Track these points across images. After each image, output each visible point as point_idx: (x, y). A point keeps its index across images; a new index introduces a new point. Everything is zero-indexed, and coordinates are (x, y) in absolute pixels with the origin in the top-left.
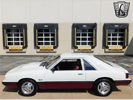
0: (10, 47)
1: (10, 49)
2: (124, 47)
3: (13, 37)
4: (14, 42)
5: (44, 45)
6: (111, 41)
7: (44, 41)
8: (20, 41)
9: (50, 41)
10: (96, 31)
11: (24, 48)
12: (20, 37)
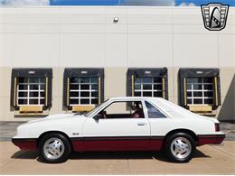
0: (22, 107)
1: (21, 110)
2: (215, 108)
3: (29, 91)
4: (28, 98)
5: (79, 105)
6: (193, 98)
7: (80, 98)
8: (39, 98)
9: (90, 98)
10: (166, 80)
11: (45, 108)
12: (39, 91)
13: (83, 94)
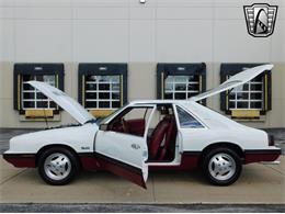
0: (29, 111)
3: (35, 91)
5: (98, 108)
6: (236, 100)
8: (49, 100)
9: (111, 100)
10: (204, 79)
11: (56, 113)
13: (101, 96)
